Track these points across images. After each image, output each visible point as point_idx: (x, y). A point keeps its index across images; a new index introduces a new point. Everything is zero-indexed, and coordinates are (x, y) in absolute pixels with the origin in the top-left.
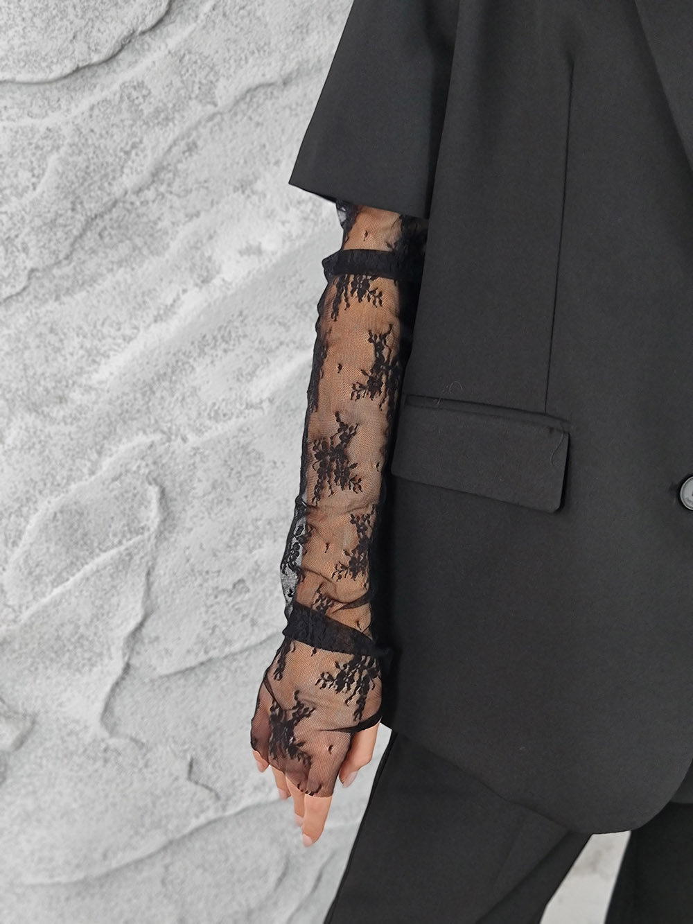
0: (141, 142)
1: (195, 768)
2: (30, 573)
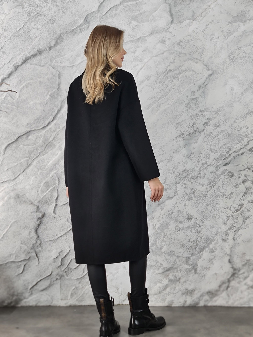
0: (52, 135)
1: (68, 220)
2: (42, 191)
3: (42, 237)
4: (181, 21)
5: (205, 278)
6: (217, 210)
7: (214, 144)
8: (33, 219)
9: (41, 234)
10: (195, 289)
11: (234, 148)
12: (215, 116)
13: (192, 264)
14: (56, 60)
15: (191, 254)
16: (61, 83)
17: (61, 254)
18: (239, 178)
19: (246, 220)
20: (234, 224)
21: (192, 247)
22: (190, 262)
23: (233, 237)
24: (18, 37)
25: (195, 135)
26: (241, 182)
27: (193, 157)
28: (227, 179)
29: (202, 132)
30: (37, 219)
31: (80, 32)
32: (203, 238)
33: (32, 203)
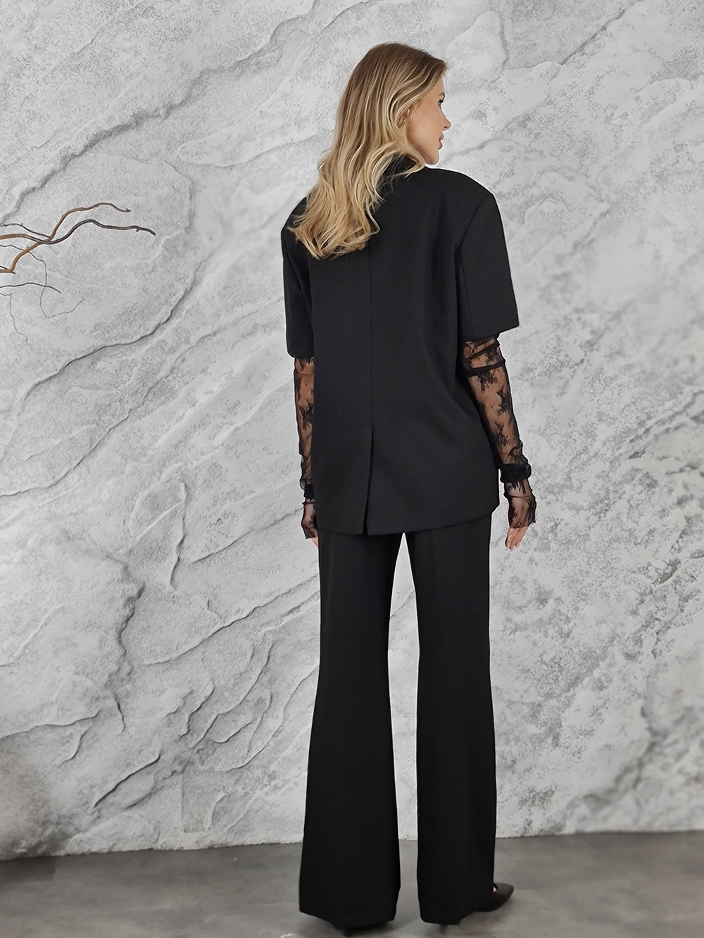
0: (166, 360)
1: (210, 604)
2: (138, 522)
3: (136, 653)
4: (528, 63)
5: (579, 758)
6: (614, 575)
7: (608, 400)
8: (112, 602)
9: (132, 644)
10: (554, 789)
11: (657, 411)
12: (612, 324)
13: (546, 721)
14: (183, 145)
15: (545, 694)
16: (197, 213)
17: (188, 700)
18: (670, 491)
19: (686, 604)
20: (656, 613)
21: (547, 675)
22: (543, 718)
23: (652, 649)
24: (76, 72)
25: (559, 374)
26: (676, 501)
27: (552, 433)
28: (639, 494)
29: (576, 367)
30: (125, 600)
31: (255, 71)
32: (576, 651)
33: (108, 556)
